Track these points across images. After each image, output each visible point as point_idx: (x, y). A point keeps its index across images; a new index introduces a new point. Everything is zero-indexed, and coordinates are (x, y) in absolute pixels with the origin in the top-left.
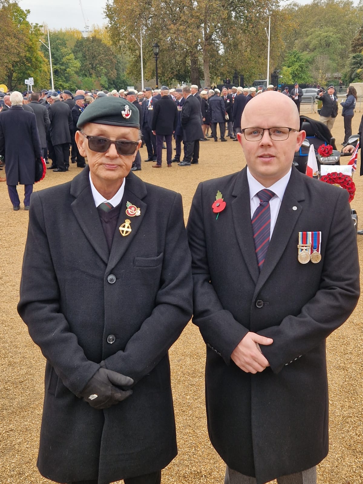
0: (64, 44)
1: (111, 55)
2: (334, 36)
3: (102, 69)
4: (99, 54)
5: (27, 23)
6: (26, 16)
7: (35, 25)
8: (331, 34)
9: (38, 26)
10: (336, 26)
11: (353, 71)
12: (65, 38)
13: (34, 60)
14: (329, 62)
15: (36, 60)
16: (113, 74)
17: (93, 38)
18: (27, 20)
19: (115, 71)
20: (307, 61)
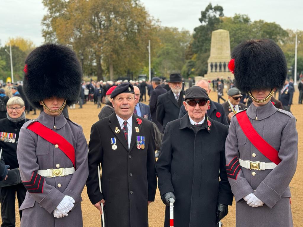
2: (172, 49)
8: (169, 47)
10: (171, 43)
11: (189, 70)
14: (170, 64)
20: (157, 63)
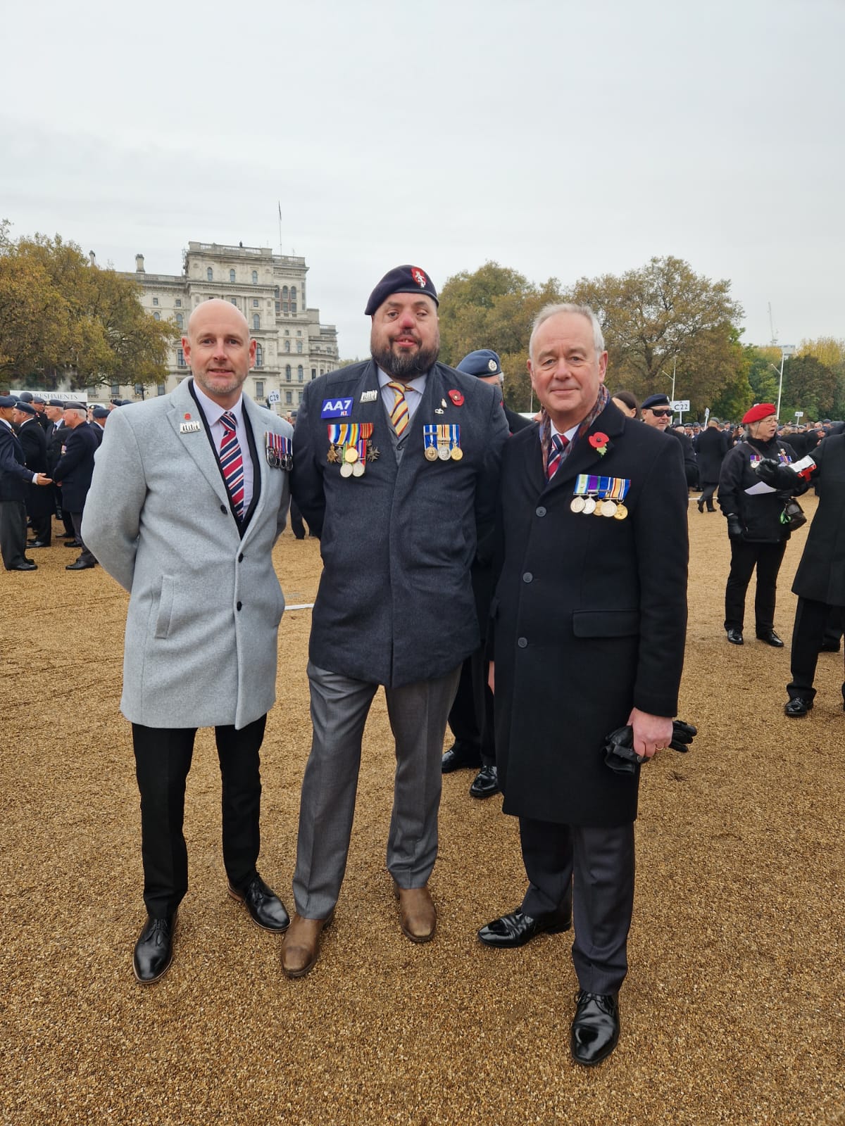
0: (764, 366)
1: (829, 378)
3: (813, 397)
4: (811, 378)
5: (739, 345)
6: (738, 335)
7: (748, 345)
9: (752, 346)
12: (767, 359)
13: (741, 387)
15: (744, 387)
16: (828, 404)
17: (806, 357)
18: (739, 340)
19: (832, 399)
